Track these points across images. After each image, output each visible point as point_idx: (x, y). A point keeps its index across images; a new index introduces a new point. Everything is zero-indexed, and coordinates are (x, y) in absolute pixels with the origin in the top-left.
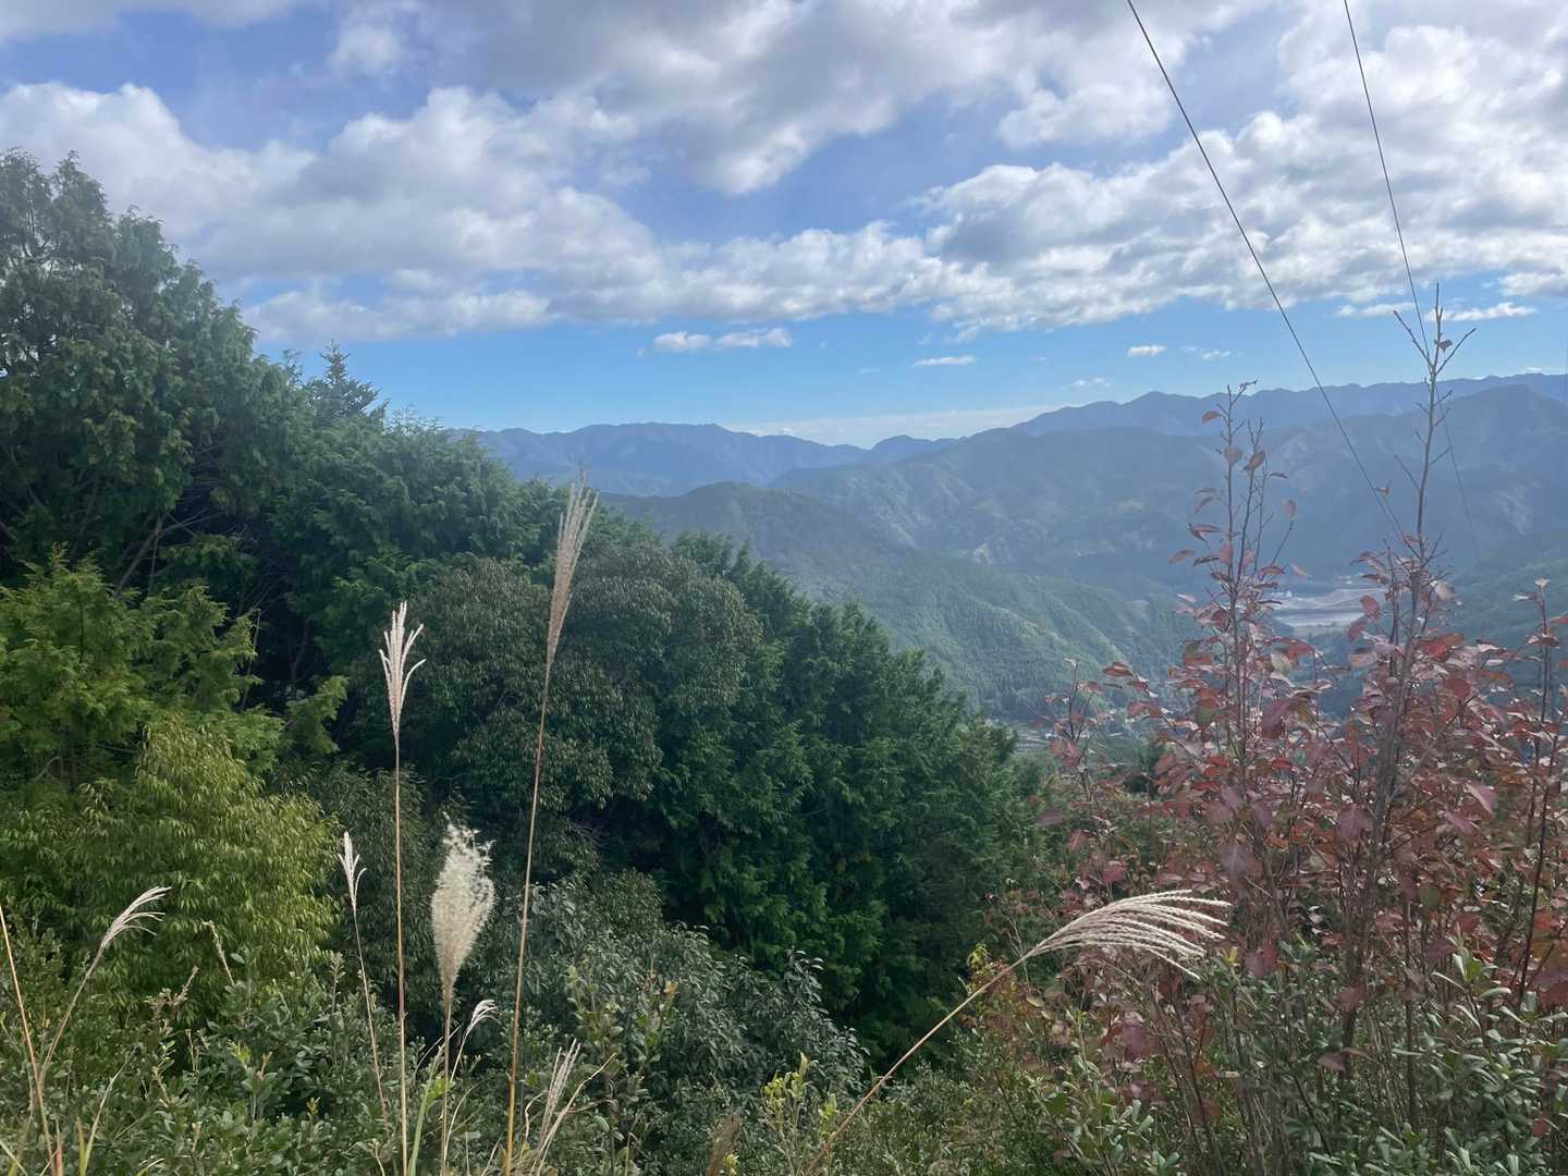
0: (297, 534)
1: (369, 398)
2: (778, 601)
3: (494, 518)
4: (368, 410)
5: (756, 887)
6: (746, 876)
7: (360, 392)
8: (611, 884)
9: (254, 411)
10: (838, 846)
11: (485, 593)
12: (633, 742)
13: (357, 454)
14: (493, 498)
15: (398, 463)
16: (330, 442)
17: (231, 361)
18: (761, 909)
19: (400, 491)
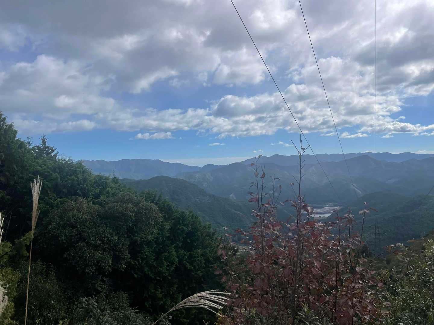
0: (24, 190)
1: (53, 151)
2: (170, 210)
3: (85, 186)
4: (53, 154)
5: (160, 296)
6: (158, 292)
7: (51, 149)
8: (114, 296)
9: (15, 154)
10: (185, 282)
11: (78, 208)
12: (120, 251)
13: (45, 167)
14: (85, 180)
15: (57, 170)
16: (38, 163)
17: (9, 140)
18: (162, 303)
19: (57, 178)
